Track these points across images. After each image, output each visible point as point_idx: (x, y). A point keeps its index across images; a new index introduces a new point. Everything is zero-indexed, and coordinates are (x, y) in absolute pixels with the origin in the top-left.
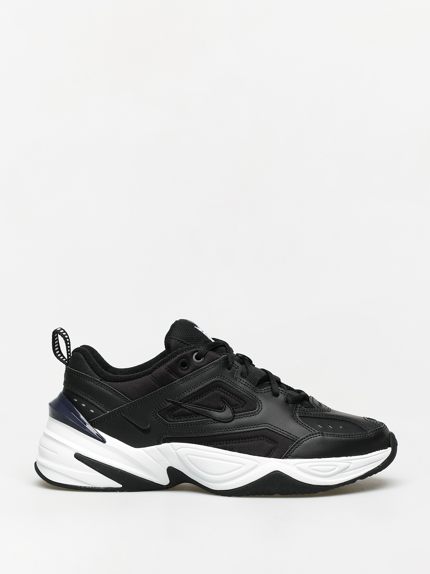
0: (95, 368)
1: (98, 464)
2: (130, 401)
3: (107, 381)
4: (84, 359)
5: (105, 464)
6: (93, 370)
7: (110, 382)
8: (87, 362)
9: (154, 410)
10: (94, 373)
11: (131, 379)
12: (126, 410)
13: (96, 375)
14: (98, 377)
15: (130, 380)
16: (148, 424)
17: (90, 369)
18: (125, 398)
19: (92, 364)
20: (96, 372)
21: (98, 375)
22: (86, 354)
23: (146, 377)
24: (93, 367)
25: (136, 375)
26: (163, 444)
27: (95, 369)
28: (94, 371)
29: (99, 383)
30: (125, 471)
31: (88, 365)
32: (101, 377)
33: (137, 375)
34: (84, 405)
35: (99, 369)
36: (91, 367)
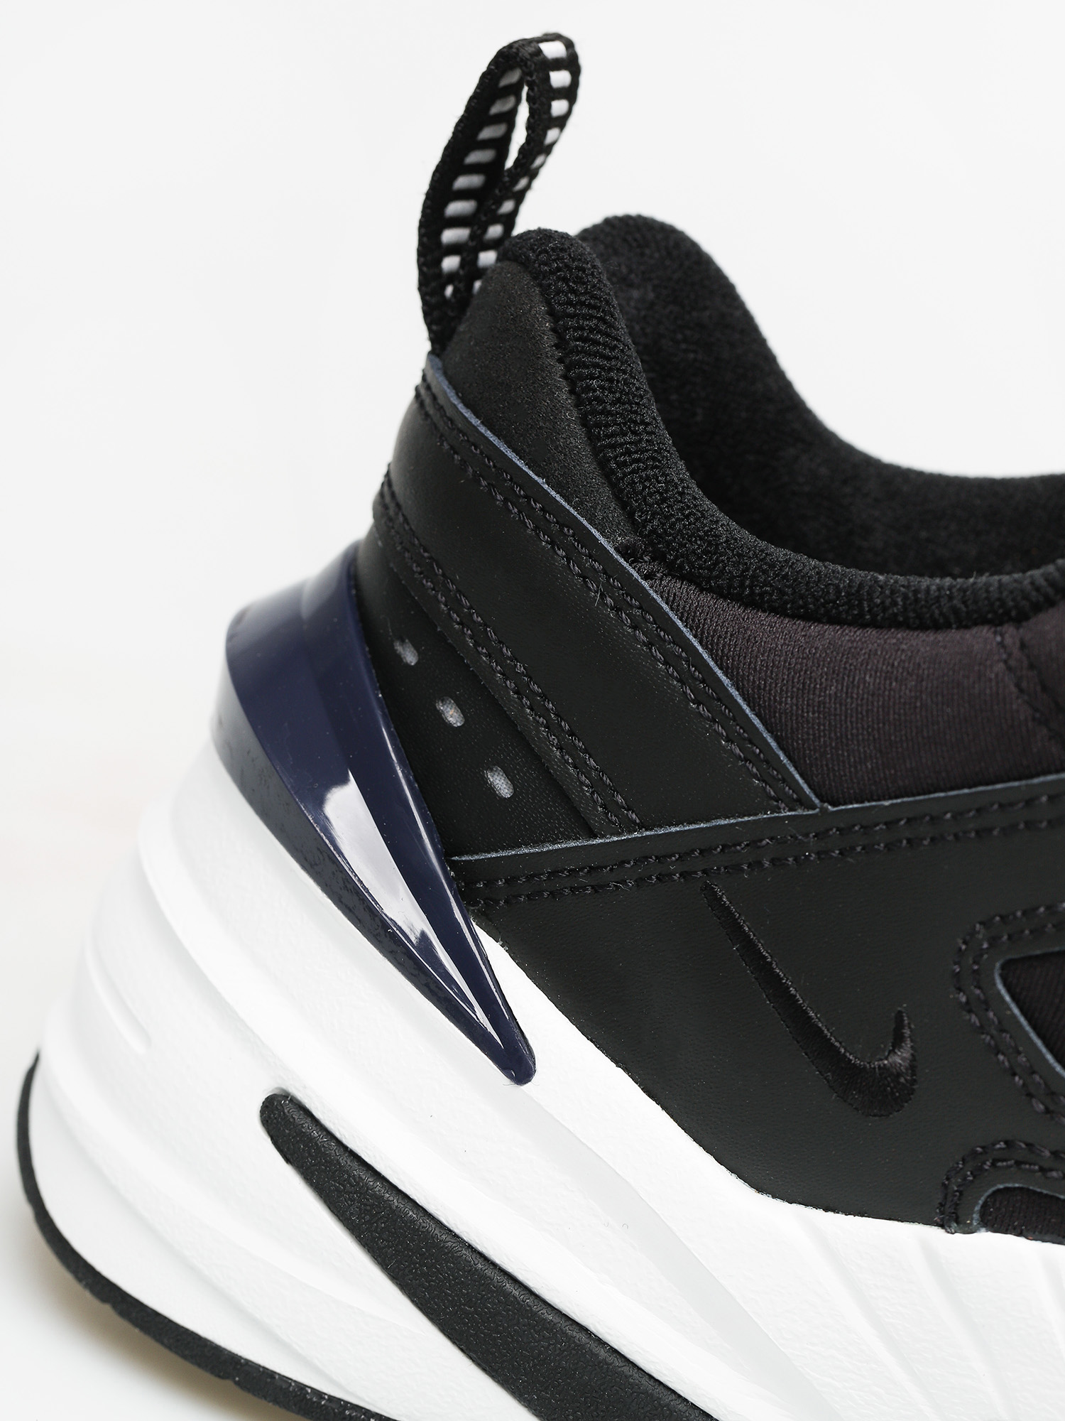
0: (608, 436)
1: (426, 1237)
2: (803, 802)
3: (674, 571)
4: (548, 340)
5: (481, 1255)
6: (596, 452)
7: (698, 585)
8: (568, 368)
9: (973, 933)
10: (597, 480)
11: (861, 615)
12: (760, 864)
13: (606, 492)
14: (616, 513)
15: (850, 624)
16: (898, 1041)
17: (577, 439)
18: (771, 761)
19: (600, 401)
20: (608, 474)
21: (624, 505)
22: (570, 303)
23: (981, 639)
24: (598, 425)
25: (905, 597)
26: (986, 1241)
27: (613, 447)
28: (603, 464)
29: (612, 569)
30: (625, 1350)
31: (563, 395)
32: (636, 527)
33: (917, 600)
34: (453, 716)
35: (643, 451)
36: (584, 422)
